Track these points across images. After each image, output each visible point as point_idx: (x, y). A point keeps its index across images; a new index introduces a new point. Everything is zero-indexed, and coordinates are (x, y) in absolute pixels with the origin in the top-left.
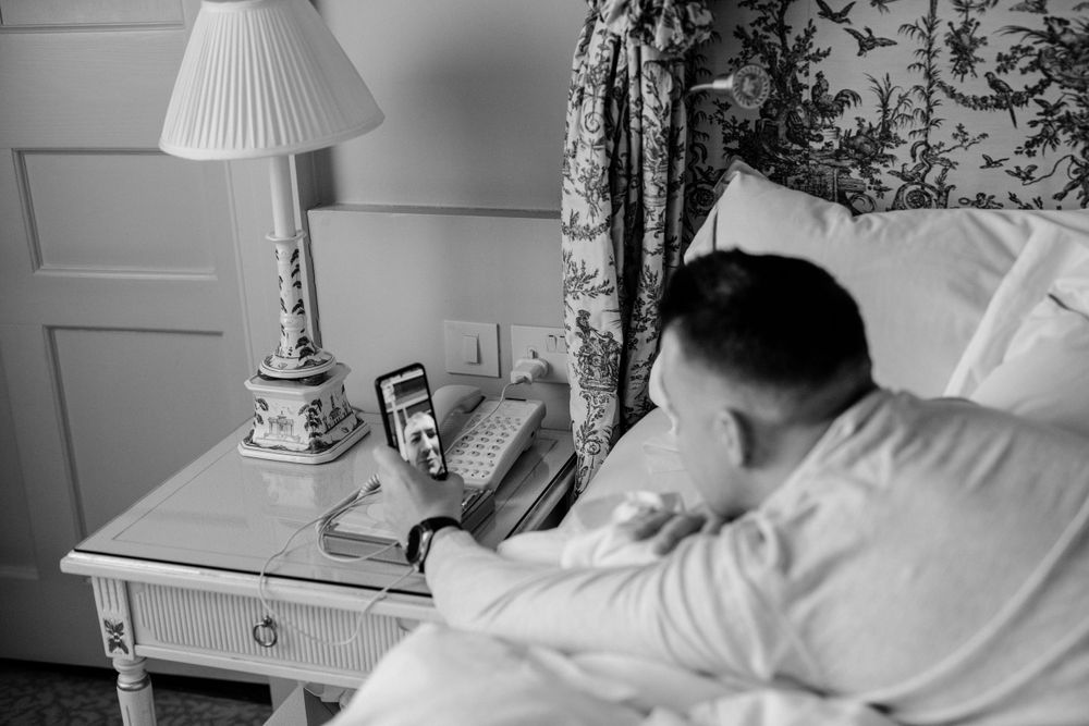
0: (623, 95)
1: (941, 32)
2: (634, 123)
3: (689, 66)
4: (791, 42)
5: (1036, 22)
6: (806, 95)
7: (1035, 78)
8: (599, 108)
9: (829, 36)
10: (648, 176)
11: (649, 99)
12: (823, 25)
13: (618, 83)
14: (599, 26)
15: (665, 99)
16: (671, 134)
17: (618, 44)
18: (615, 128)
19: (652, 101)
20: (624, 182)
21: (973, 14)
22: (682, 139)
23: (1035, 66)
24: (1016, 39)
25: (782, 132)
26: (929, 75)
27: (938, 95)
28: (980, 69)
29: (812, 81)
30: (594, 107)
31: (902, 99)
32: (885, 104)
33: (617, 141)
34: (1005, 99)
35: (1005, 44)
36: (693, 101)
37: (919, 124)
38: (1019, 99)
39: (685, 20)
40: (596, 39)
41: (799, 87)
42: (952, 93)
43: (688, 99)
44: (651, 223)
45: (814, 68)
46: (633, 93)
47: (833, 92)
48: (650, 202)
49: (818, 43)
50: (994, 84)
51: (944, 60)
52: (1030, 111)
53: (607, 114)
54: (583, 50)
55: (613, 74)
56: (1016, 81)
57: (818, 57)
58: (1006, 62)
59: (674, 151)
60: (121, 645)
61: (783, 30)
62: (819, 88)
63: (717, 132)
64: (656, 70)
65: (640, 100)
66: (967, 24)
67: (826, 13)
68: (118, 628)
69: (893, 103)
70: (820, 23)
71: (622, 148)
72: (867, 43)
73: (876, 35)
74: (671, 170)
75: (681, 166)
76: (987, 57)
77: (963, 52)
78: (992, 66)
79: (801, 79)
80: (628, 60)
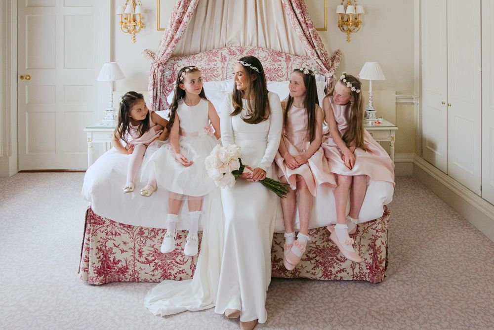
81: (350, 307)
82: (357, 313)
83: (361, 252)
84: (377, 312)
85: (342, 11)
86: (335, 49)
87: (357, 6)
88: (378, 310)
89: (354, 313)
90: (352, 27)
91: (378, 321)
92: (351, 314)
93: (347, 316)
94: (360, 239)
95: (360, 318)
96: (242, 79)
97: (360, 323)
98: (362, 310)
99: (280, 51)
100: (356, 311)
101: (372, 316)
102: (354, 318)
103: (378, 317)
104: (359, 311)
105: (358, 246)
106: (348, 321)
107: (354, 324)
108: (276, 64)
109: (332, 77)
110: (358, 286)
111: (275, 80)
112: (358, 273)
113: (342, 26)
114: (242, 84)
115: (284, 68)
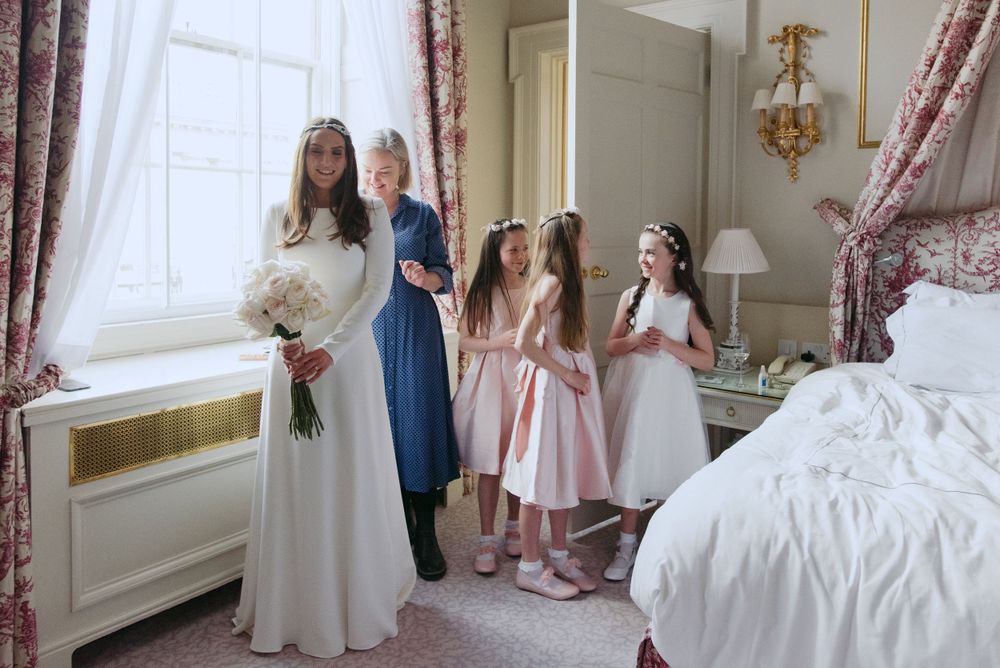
0: (852, 265)
1: (959, 252)
2: (855, 273)
3: (873, 256)
4: (907, 252)
5: (992, 250)
6: (912, 269)
7: (992, 267)
8: (844, 267)
9: (920, 251)
10: (859, 289)
11: (861, 266)
12: (919, 248)
13: (850, 260)
14: (845, 243)
15: (866, 266)
16: (867, 277)
17: (851, 249)
18: (848, 275)
19: (862, 265)
21: (970, 247)
22: (871, 279)
23: (992, 263)
24: (985, 255)
25: (904, 281)
26: (955, 264)
27: (958, 271)
28: (973, 263)
29: (914, 265)
30: (842, 267)
31: (945, 272)
32: (939, 273)
33: (849, 278)
34: (981, 273)
35: (981, 257)
37: (952, 280)
38: (986, 273)
39: (874, 242)
40: (843, 248)
41: (910, 267)
42: (963, 271)
43: (873, 266)
44: (859, 304)
45: (915, 261)
46: (855, 264)
47: (922, 269)
48: (859, 297)
49: (917, 253)
50: (978, 269)
51: (960, 261)
52: (990, 277)
53: (846, 269)
54: (839, 251)
55: (849, 258)
56: (985, 268)
57: (916, 258)
58: (981, 262)
59: (868, 283)
61: (905, 249)
62: (917, 267)
63: (881, 280)
64: (864, 257)
65: (858, 266)
66: (968, 250)
67: (920, 244)
69: (942, 273)
70: (917, 247)
71: (851, 281)
72: (933, 254)
73: (937, 251)
74: (866, 288)
75: (870, 288)
76: (975, 260)
77: (966, 258)
78: (977, 263)
79: (911, 264)
80: (854, 254)
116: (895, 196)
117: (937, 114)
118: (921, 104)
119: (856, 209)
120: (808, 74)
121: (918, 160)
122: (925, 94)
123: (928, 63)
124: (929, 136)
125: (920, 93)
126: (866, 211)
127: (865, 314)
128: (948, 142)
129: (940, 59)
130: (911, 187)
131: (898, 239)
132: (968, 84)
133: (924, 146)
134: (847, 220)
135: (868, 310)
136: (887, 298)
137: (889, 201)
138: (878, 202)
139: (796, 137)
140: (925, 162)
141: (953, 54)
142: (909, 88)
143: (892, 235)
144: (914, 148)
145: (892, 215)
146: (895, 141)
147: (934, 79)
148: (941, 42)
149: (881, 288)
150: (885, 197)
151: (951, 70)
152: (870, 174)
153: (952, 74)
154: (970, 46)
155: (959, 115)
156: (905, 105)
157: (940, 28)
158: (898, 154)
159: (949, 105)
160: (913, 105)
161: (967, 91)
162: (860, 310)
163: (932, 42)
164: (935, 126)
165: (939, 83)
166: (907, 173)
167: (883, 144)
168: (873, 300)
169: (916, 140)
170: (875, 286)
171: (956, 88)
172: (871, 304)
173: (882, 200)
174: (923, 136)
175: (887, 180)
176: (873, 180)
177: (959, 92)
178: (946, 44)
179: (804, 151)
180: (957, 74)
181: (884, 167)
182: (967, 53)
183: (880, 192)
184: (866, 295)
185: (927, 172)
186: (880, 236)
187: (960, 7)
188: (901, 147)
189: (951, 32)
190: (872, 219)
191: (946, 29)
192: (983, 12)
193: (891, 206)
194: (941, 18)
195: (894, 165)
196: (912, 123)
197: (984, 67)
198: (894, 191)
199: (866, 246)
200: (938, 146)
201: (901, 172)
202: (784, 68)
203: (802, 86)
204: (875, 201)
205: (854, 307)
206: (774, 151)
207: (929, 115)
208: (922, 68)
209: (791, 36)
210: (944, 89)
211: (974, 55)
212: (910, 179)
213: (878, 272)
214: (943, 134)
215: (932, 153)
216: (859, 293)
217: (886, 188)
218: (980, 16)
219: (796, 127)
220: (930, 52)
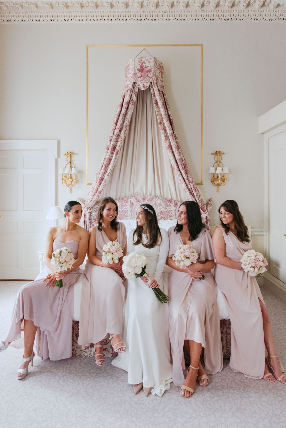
0: (86, 215)
15: (89, 215)
16: (89, 218)
20: (86, 222)
22: (90, 219)
36: (91, 216)
44: (88, 225)
60: (41, 260)
68: (41, 259)
75: (90, 220)
80: (86, 212)
81: (220, 376)
82: (225, 381)
83: (227, 338)
84: (239, 380)
85: (214, 172)
86: (209, 198)
87: (224, 168)
88: (240, 379)
89: (223, 381)
90: (220, 182)
91: (240, 387)
92: (221, 381)
93: (218, 382)
94: (227, 329)
95: (227, 384)
96: (142, 217)
97: (227, 388)
98: (229, 379)
99: (171, 199)
100: (225, 379)
101: (236, 383)
102: (223, 384)
103: (240, 384)
104: (227, 380)
105: (225, 334)
106: (219, 386)
107: (223, 388)
108: (168, 208)
109: (207, 217)
110: (225, 362)
111: (167, 219)
112: (226, 353)
113: (213, 182)
114: (142, 221)
115: (174, 211)
116: (95, 199)
117: (103, 179)
118: (100, 176)
119: (86, 201)
120: (74, 165)
121: (100, 190)
122: (101, 174)
123: (101, 167)
124: (102, 184)
125: (100, 173)
126: (88, 201)
127: (89, 227)
128: (106, 185)
129: (104, 167)
130: (98, 196)
131: (96, 208)
132: (110, 173)
133: (101, 186)
134: (84, 203)
135: (90, 226)
136: (94, 223)
137: (94, 199)
138: (91, 200)
139: (71, 182)
140: (101, 190)
141: (106, 166)
142: (97, 172)
143: (95, 207)
144: (99, 186)
145: (95, 202)
146: (95, 185)
147: (103, 171)
148: (104, 162)
149: (93, 220)
150: (93, 198)
151: (106, 169)
152: (89, 193)
153: (106, 170)
154: (110, 164)
155: (108, 180)
156: (97, 176)
157: (104, 159)
158: (95, 188)
159: (106, 177)
160: (98, 176)
161: (110, 175)
162: (88, 226)
163: (102, 162)
164: (103, 182)
165: (104, 172)
166: (97, 193)
167: (92, 185)
168: (91, 223)
169: (99, 185)
170: (91, 220)
171: (107, 173)
172: (91, 225)
173: (92, 199)
174: (101, 184)
175: (93, 194)
176: (90, 194)
177: (108, 174)
178: (105, 163)
179: (73, 185)
180: (107, 170)
181: (92, 191)
182: (109, 165)
183: (92, 197)
184: (89, 222)
185: (102, 192)
186: (92, 208)
187: (107, 155)
188: (96, 186)
189: (106, 161)
190: (90, 204)
191: (105, 159)
192: (112, 156)
193: (94, 201)
194: (104, 157)
195: (95, 191)
196: (98, 181)
197: (113, 169)
198: (95, 197)
199: (89, 210)
200: (103, 186)
201: (96, 192)
202: (67, 163)
203: (72, 168)
204: (91, 199)
205: (86, 226)
206: (65, 185)
207: (102, 179)
208: (100, 168)
209: (69, 154)
210: (105, 173)
211: (110, 166)
212: (98, 194)
213: (92, 216)
214: (105, 184)
215: (103, 188)
216: (87, 222)
217: (93, 196)
218: (112, 157)
219: (71, 179)
220: (102, 164)
